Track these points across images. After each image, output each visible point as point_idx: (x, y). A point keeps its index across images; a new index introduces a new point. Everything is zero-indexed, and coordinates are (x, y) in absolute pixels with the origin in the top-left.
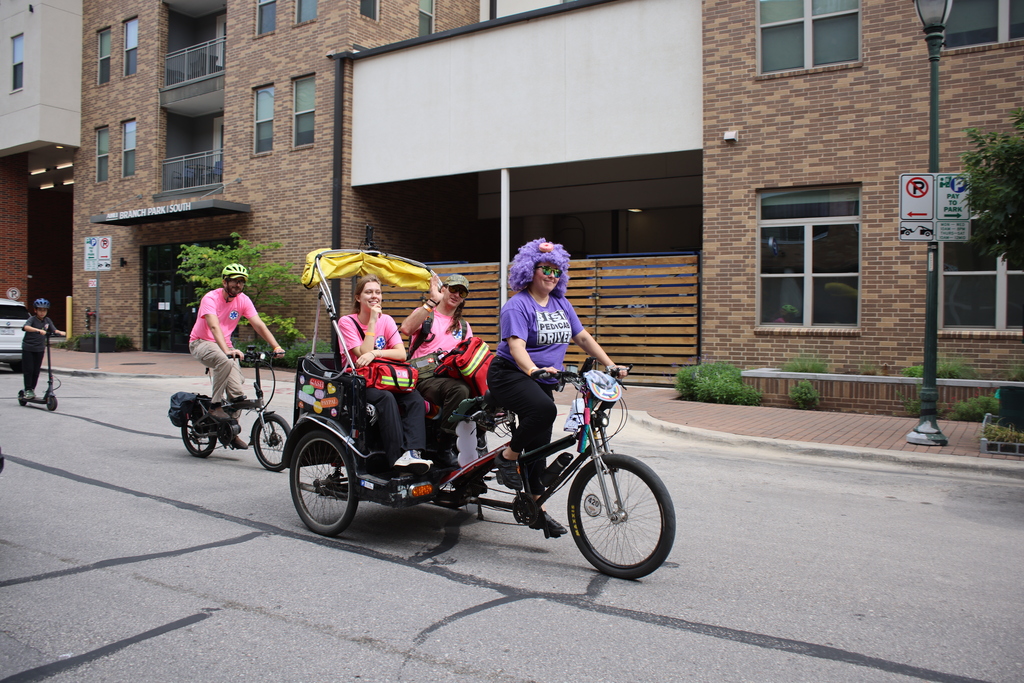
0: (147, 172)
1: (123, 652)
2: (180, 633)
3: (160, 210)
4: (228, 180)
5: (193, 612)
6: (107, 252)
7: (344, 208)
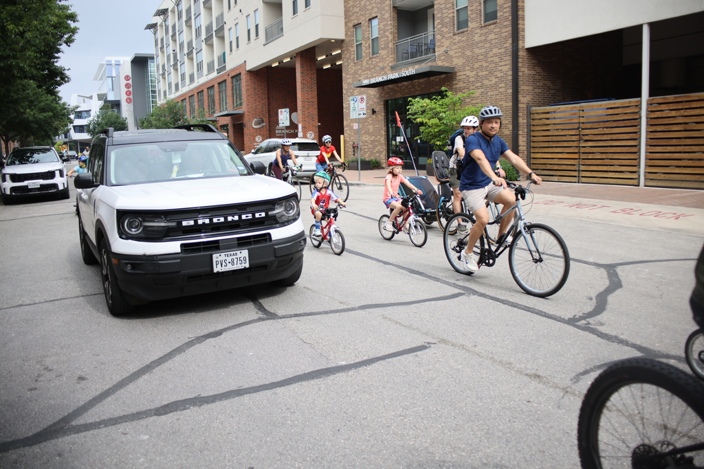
0: (386, 51)
1: (376, 365)
2: (410, 357)
3: (395, 76)
4: (439, 51)
5: (419, 344)
6: (364, 105)
7: (520, 65)
